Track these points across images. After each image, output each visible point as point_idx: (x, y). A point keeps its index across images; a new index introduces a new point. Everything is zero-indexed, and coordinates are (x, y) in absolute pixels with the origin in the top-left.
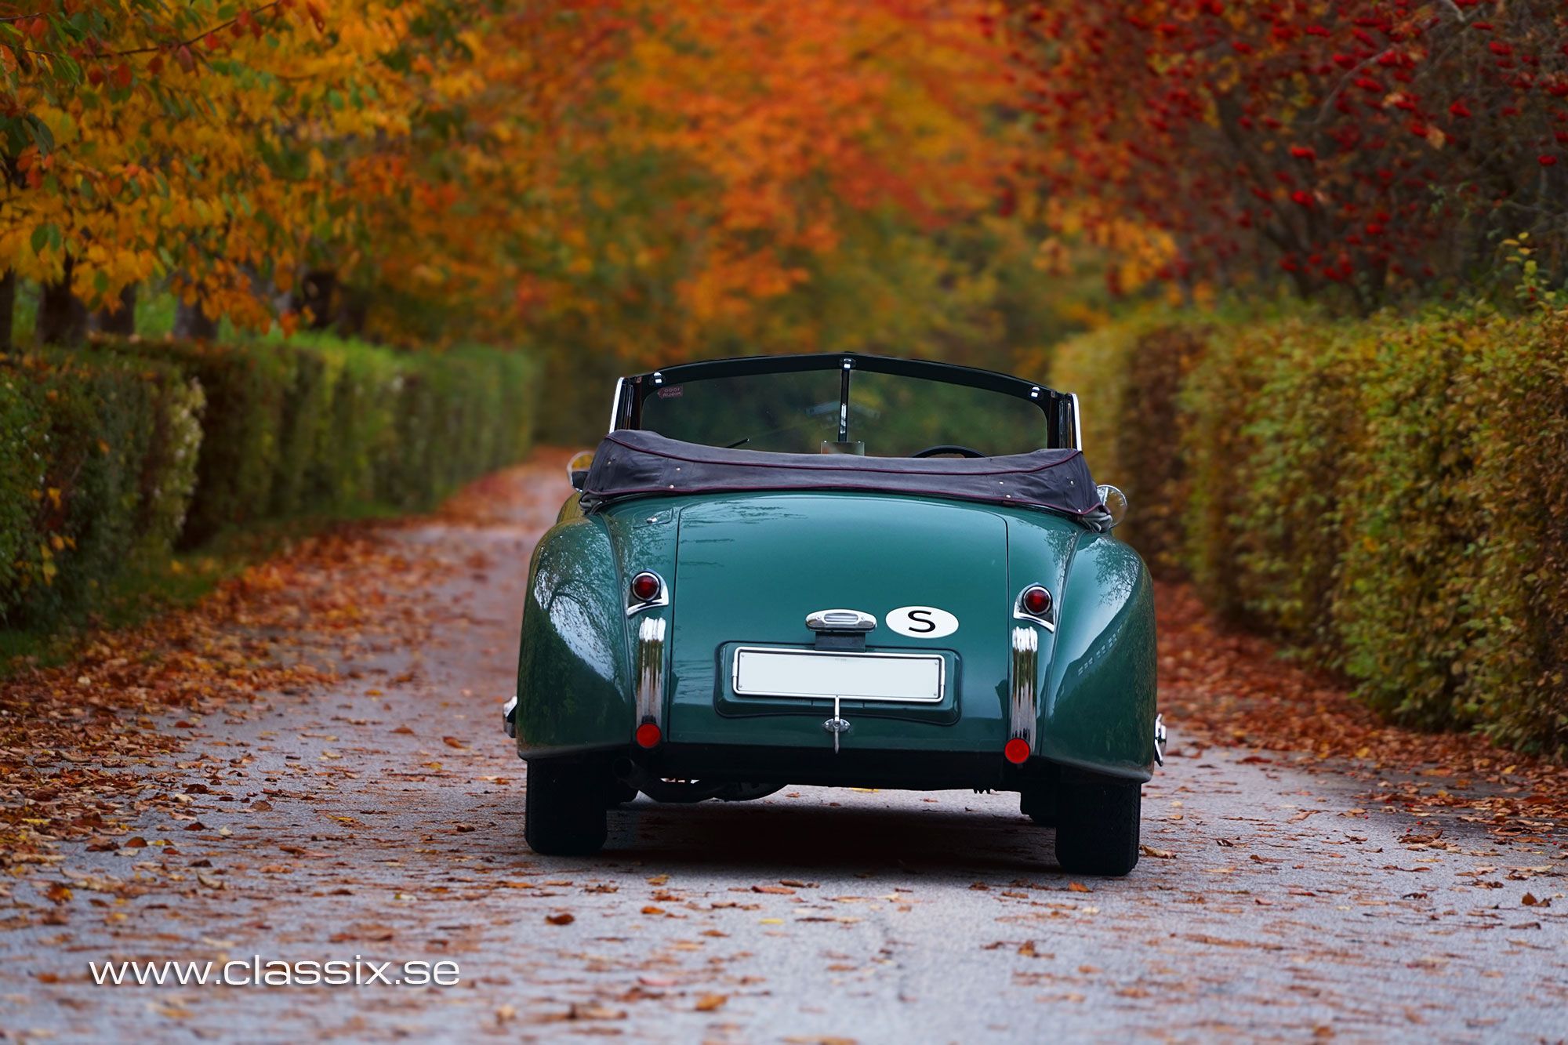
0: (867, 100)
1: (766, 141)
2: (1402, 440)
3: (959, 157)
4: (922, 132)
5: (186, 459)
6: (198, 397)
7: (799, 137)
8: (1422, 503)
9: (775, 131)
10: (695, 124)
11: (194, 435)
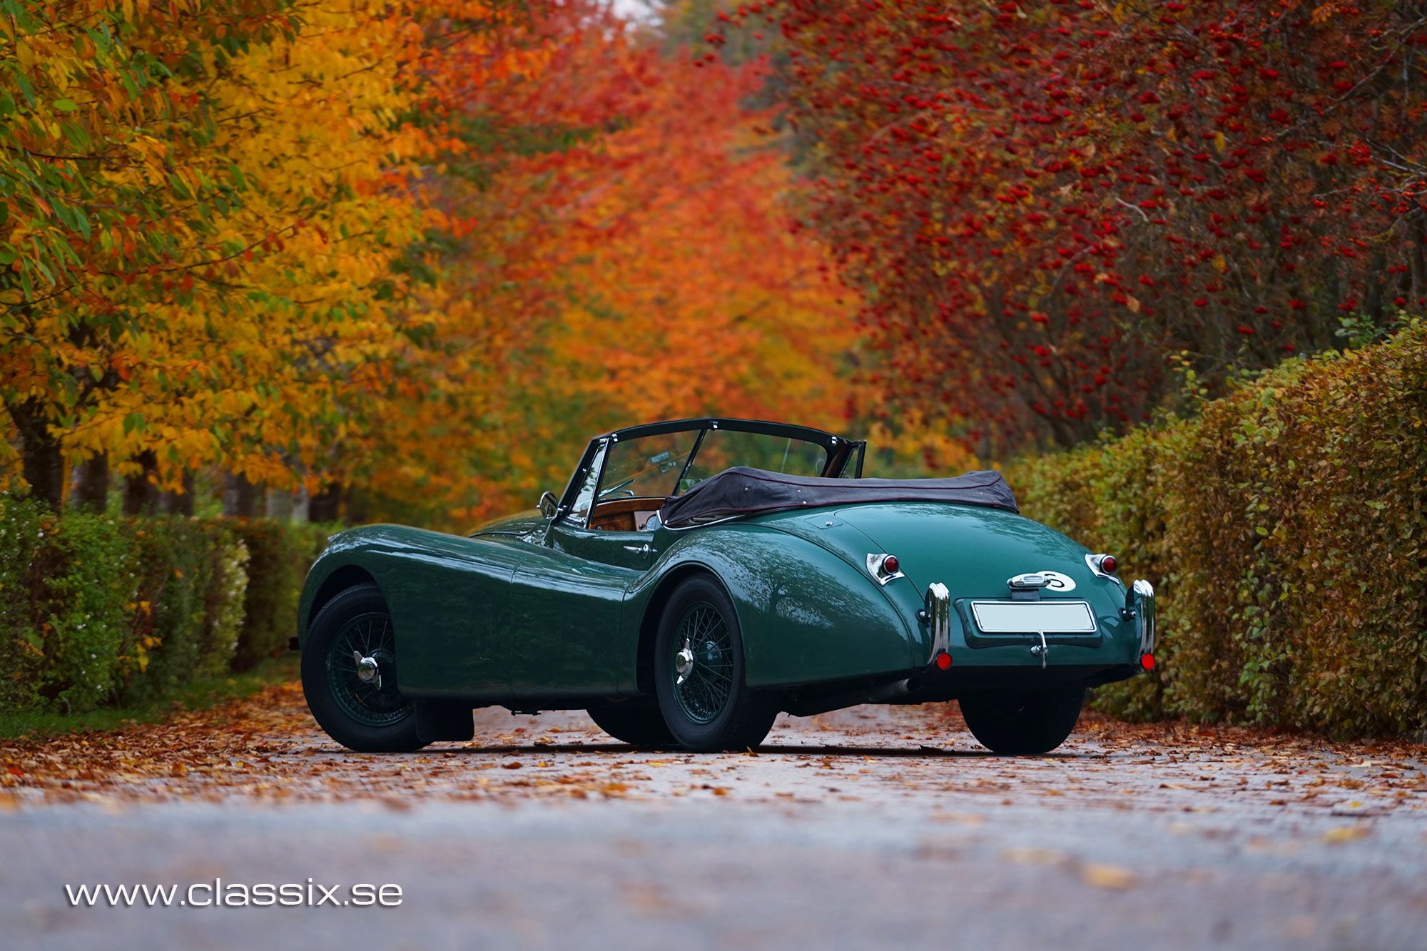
0: (744, 352)
1: (668, 386)
2: (1119, 516)
3: (819, 393)
4: (789, 376)
5: (236, 598)
6: (244, 554)
7: (694, 382)
8: (1135, 560)
9: (675, 378)
10: (613, 374)
11: (242, 580)
